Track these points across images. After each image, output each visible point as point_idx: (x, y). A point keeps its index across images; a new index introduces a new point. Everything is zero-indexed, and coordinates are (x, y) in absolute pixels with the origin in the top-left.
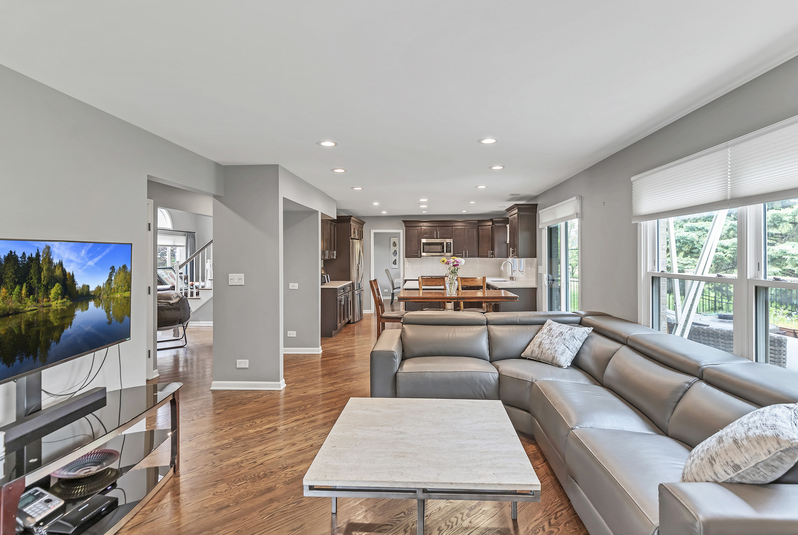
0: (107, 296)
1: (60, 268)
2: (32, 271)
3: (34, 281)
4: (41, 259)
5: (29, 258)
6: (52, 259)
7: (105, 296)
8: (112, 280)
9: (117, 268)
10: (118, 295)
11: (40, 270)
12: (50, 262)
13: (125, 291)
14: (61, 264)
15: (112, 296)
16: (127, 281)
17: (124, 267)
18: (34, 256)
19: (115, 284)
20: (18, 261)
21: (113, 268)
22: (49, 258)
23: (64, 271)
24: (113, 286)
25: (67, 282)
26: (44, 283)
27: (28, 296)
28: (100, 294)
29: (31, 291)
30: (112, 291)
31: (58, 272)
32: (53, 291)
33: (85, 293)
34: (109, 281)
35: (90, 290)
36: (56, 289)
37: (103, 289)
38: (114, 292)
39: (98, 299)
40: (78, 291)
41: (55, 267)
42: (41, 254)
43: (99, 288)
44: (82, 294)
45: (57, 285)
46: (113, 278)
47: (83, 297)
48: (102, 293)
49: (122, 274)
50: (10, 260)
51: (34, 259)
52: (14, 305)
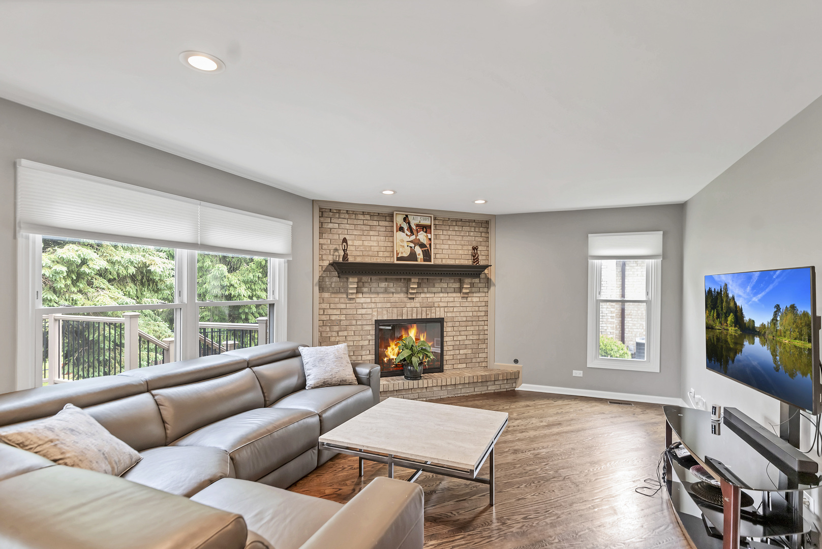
0: (772, 337)
1: (733, 301)
2: (718, 301)
3: (719, 308)
4: (723, 293)
5: (717, 292)
6: (728, 294)
7: (770, 337)
8: (777, 320)
9: (783, 308)
10: (786, 341)
11: (722, 300)
12: (727, 296)
13: (795, 339)
14: (733, 298)
15: (778, 339)
16: (797, 327)
17: (793, 307)
18: (719, 291)
19: (781, 325)
20: (712, 294)
21: (778, 307)
22: (727, 293)
23: (735, 304)
24: (780, 327)
25: (738, 314)
26: (724, 311)
27: (717, 319)
28: (765, 333)
29: (718, 315)
30: (778, 333)
31: (732, 304)
32: (729, 319)
33: (751, 327)
34: (774, 320)
35: (756, 326)
36: (731, 318)
37: (768, 328)
38: (781, 336)
39: (762, 337)
40: (745, 324)
41: (730, 300)
42: (722, 290)
43: (763, 325)
44: (748, 327)
45: (731, 314)
46: (778, 319)
47: (749, 331)
48: (767, 332)
49: (790, 316)
50: (709, 294)
51: (719, 294)
52: (711, 322)
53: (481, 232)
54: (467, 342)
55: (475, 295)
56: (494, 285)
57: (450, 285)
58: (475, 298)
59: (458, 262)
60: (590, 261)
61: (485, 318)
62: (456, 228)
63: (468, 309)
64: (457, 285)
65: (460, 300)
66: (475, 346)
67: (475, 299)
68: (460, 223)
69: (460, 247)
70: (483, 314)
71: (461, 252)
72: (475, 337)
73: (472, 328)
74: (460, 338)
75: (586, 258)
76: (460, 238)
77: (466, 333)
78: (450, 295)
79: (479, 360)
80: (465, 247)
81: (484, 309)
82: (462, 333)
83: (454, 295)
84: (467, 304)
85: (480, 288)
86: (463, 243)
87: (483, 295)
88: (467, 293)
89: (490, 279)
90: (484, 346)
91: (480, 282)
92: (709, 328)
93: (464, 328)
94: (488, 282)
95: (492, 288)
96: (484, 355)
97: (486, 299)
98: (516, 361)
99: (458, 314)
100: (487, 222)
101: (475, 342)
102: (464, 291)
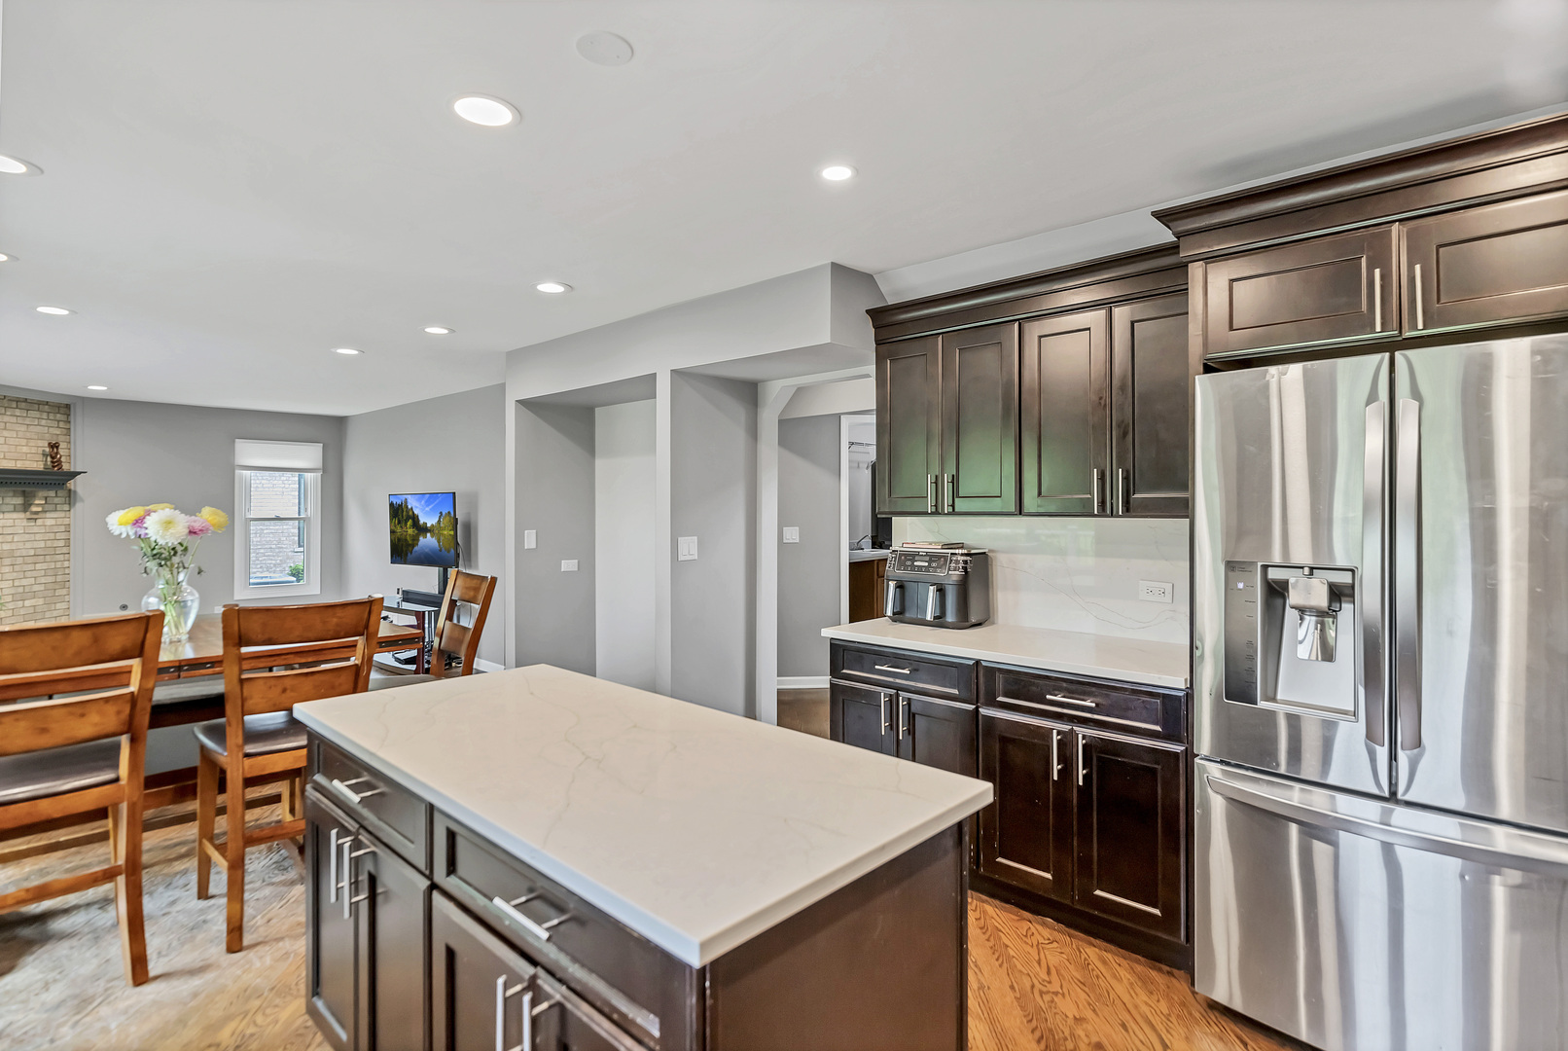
2: (400, 512)
3: (401, 517)
4: (403, 505)
7: (436, 532)
9: (444, 514)
10: (445, 532)
11: (403, 511)
13: (450, 531)
14: (412, 508)
15: (440, 532)
17: (449, 513)
18: (400, 504)
20: (395, 506)
21: (441, 513)
22: (407, 505)
23: (413, 512)
24: (442, 525)
25: (415, 519)
26: (405, 518)
27: (399, 525)
28: (433, 530)
29: (399, 522)
30: (440, 529)
31: (411, 513)
32: (409, 523)
33: (424, 527)
34: (439, 521)
35: (427, 526)
36: (410, 523)
37: (435, 526)
38: (442, 530)
39: (431, 533)
40: (420, 526)
41: (409, 510)
42: (403, 503)
43: (432, 525)
44: (422, 527)
45: (410, 520)
47: (423, 530)
49: (448, 518)
50: (391, 505)
51: (400, 506)
52: (393, 528)
53: (58, 421)
54: (36, 588)
55: (48, 515)
56: (82, 500)
57: (8, 500)
58: (50, 520)
59: (20, 465)
60: (237, 472)
61: (65, 550)
62: (18, 412)
63: (38, 537)
64: (19, 501)
65: (25, 523)
66: (50, 593)
67: (49, 522)
68: (23, 405)
69: (24, 442)
70: (62, 543)
71: (25, 449)
72: (51, 579)
73: (44, 566)
74: (24, 582)
75: (231, 468)
76: (24, 428)
77: (35, 574)
78: (7, 515)
79: (55, 613)
80: (32, 443)
81: (63, 536)
82: (28, 574)
83: (15, 515)
84: (36, 529)
85: (56, 504)
86: (28, 435)
87: (62, 514)
88: (37, 513)
89: (75, 492)
90: (64, 591)
91: (56, 496)
92: (392, 532)
93: (31, 567)
94: (71, 497)
95: (79, 505)
96: (64, 605)
97: (66, 521)
98: (124, 607)
99: (21, 545)
100: (68, 406)
101: (51, 586)
102: (34, 509)
